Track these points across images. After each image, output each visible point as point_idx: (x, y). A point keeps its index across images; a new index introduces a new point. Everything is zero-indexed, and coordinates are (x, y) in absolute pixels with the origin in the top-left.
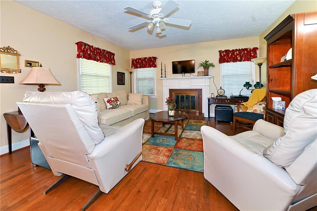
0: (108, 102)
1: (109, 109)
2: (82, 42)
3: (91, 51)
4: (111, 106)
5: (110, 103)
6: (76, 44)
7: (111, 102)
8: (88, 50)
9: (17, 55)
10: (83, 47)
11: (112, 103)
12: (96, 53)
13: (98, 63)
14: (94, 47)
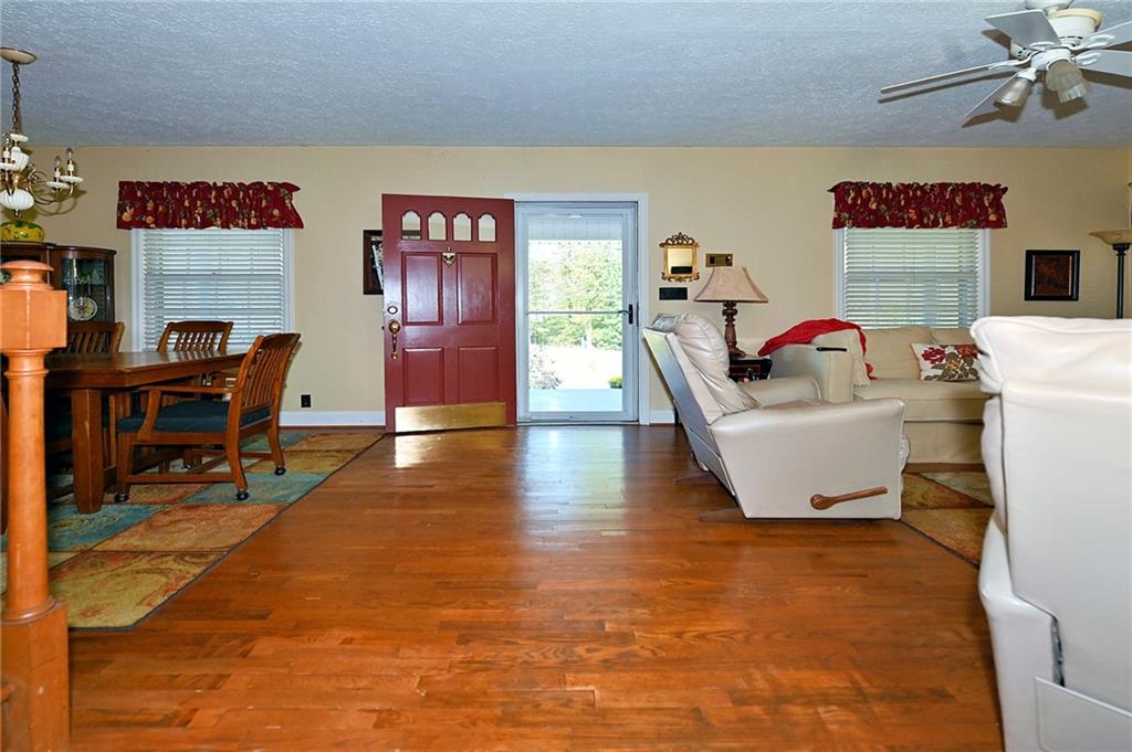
0: (927, 356)
1: (928, 378)
2: (846, 183)
3: (880, 201)
4: (939, 372)
5: (933, 362)
6: (831, 191)
7: (941, 359)
8: (869, 200)
9: (694, 245)
10: (852, 195)
11: (944, 361)
12: (903, 203)
13: (914, 230)
14: (894, 185)
